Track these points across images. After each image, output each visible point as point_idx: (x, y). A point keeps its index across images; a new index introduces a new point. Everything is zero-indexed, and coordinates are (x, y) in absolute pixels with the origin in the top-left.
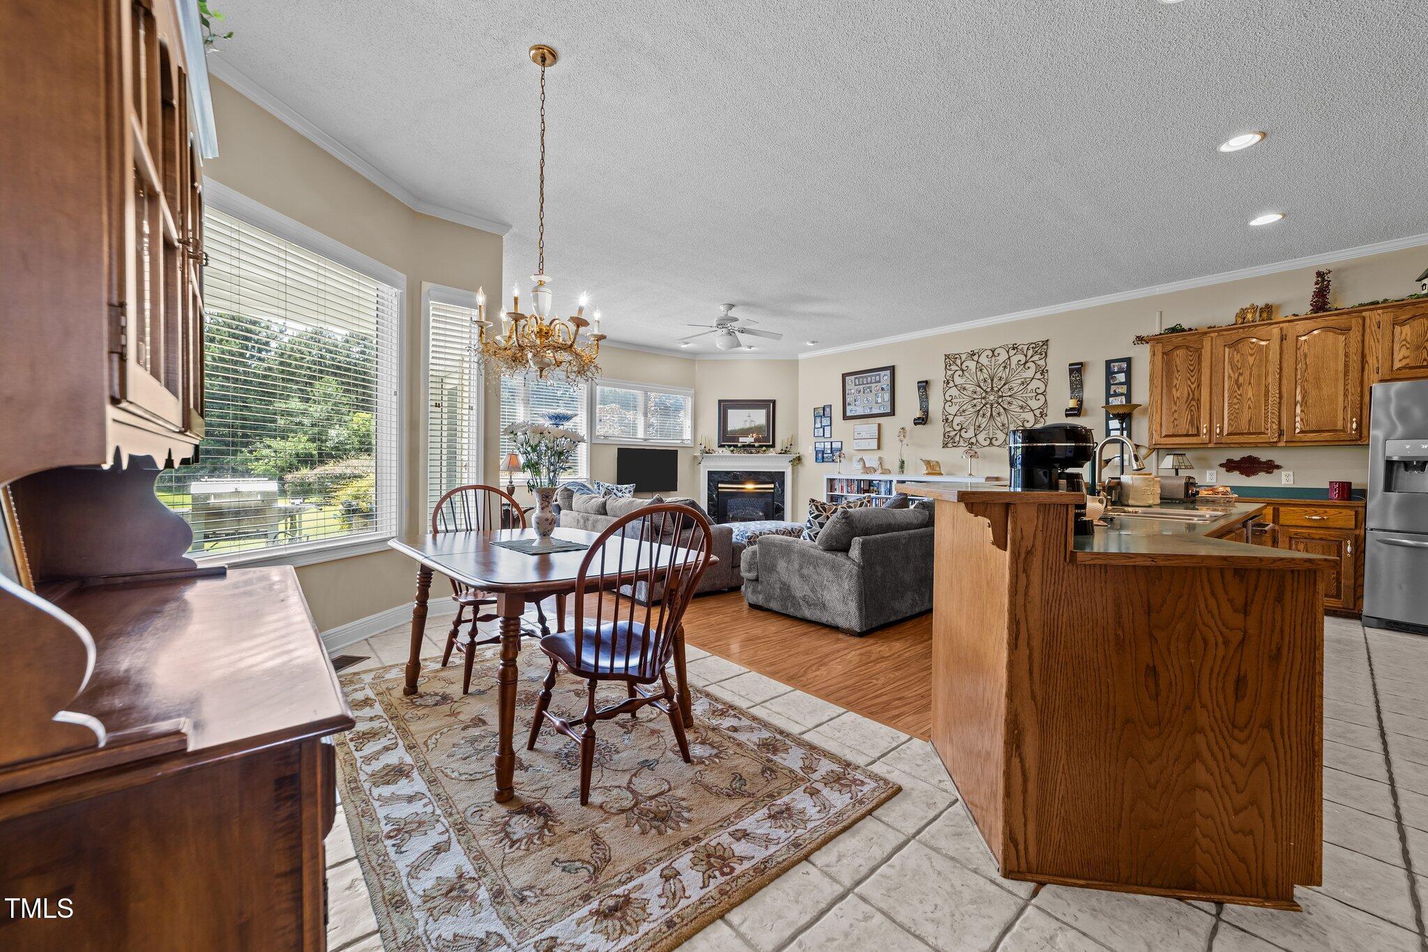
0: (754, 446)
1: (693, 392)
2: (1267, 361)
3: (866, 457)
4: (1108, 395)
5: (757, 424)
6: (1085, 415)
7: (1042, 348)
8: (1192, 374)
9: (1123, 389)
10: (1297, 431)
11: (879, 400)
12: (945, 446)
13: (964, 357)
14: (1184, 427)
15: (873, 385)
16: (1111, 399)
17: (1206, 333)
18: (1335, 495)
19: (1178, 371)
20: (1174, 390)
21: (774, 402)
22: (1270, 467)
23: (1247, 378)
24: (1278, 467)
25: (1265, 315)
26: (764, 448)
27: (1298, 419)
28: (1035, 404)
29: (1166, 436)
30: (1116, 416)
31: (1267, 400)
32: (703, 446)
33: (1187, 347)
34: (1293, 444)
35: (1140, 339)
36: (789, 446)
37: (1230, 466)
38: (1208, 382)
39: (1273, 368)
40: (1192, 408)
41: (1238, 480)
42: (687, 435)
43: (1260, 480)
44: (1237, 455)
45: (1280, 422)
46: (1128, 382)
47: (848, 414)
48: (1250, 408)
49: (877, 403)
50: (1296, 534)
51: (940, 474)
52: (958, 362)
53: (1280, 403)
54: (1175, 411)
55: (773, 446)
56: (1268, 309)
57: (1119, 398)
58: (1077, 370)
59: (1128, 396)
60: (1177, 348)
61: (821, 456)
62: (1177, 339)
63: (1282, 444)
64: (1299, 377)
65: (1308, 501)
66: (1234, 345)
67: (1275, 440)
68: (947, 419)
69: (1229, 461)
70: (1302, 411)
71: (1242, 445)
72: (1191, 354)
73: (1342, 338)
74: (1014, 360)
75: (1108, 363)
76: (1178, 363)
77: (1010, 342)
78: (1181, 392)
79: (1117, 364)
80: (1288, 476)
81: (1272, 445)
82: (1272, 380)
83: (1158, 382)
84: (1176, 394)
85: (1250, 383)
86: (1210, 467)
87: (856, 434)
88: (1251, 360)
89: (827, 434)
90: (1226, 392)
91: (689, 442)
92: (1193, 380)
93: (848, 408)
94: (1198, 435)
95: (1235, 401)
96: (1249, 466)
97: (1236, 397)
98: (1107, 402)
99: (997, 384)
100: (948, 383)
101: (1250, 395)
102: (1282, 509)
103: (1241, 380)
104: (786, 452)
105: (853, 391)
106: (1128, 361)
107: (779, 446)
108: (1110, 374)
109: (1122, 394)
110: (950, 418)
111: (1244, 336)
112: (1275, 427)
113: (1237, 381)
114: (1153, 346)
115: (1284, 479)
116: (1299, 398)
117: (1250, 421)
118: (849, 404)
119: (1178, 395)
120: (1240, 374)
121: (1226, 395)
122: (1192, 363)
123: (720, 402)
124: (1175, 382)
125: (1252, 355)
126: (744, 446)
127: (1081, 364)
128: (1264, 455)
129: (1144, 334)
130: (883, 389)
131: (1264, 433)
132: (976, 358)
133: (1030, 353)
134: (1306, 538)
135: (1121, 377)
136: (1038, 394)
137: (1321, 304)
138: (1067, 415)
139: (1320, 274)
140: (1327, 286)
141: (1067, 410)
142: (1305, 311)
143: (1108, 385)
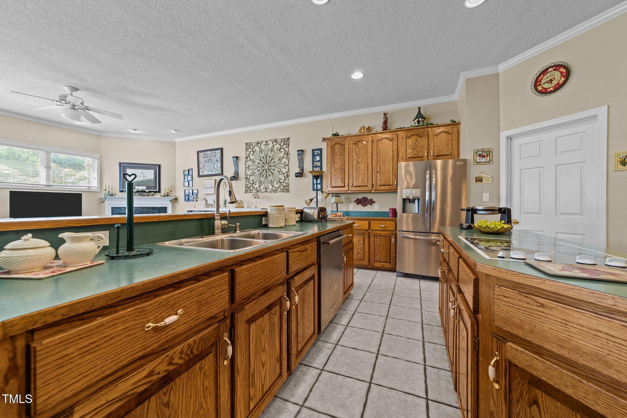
0: (145, 192)
1: (99, 156)
2: (367, 152)
3: (208, 198)
4: (313, 167)
5: (148, 178)
6: (304, 177)
7: (286, 141)
8: (342, 157)
9: (319, 164)
10: (378, 185)
11: (216, 167)
12: (246, 192)
13: (254, 144)
14: (340, 184)
15: (213, 158)
16: (314, 169)
17: (346, 137)
18: (391, 214)
19: (337, 155)
20: (335, 164)
21: (159, 166)
22: (371, 202)
23: (361, 160)
24: (374, 202)
25: (368, 131)
26: (152, 193)
27: (378, 180)
28: (284, 171)
29: (333, 187)
30: (314, 177)
31: (368, 170)
32: (107, 192)
33: (340, 144)
34: (378, 192)
35: (324, 139)
36: (169, 192)
37: (358, 202)
38: (347, 161)
39: (370, 155)
40: (342, 173)
41: (360, 208)
42: (94, 184)
43: (368, 208)
44: (360, 197)
45: (372, 181)
46: (321, 161)
47: (201, 174)
48: (362, 174)
49: (214, 168)
50: (376, 234)
51: (243, 207)
52: (251, 147)
53: (372, 172)
54: (336, 175)
55: (159, 191)
56: (369, 129)
57: (317, 168)
58: (301, 152)
59: (321, 167)
60: (336, 144)
61: (187, 198)
62: (336, 140)
63: (373, 191)
64: (378, 160)
65: (381, 218)
66: (356, 143)
67: (371, 189)
68: (247, 178)
69: (358, 199)
70: (379, 176)
71: (360, 192)
72: (341, 147)
73: (391, 143)
74: (276, 147)
75: (313, 150)
76: (337, 151)
77: (274, 138)
78: (338, 166)
79: (316, 151)
80: (377, 206)
81: (370, 192)
82: (369, 160)
83: (329, 160)
84: (336, 167)
85: (362, 162)
86: (351, 203)
87: (204, 185)
88: (362, 151)
89: (191, 185)
90: (354, 166)
91: (96, 188)
92: (342, 159)
93: (201, 171)
94: (344, 187)
95: (357, 170)
96: (364, 202)
97: (357, 168)
98: (313, 169)
99: (269, 159)
100: (247, 158)
101: (362, 168)
102: (372, 222)
103: (359, 161)
104: (168, 195)
105: (203, 161)
106: (321, 150)
107: (163, 192)
108: (314, 156)
109: (318, 166)
110: (248, 177)
111: (359, 139)
112: (371, 183)
113: (358, 161)
114: (327, 142)
115: (375, 208)
116: (378, 170)
117: (362, 180)
118: (201, 168)
119: (337, 167)
120: (359, 158)
121: (354, 168)
122: (341, 151)
123: (120, 164)
124: (336, 160)
125: (362, 149)
126: (138, 191)
127: (302, 151)
128: (369, 196)
129: (325, 137)
130: (217, 160)
131: (367, 186)
132: (259, 145)
133: (282, 144)
134: (379, 236)
135: (318, 158)
136: (286, 165)
137: (385, 127)
138: (296, 176)
139: (385, 114)
140: (387, 120)
141: (296, 174)
142: (380, 129)
143: (313, 162)
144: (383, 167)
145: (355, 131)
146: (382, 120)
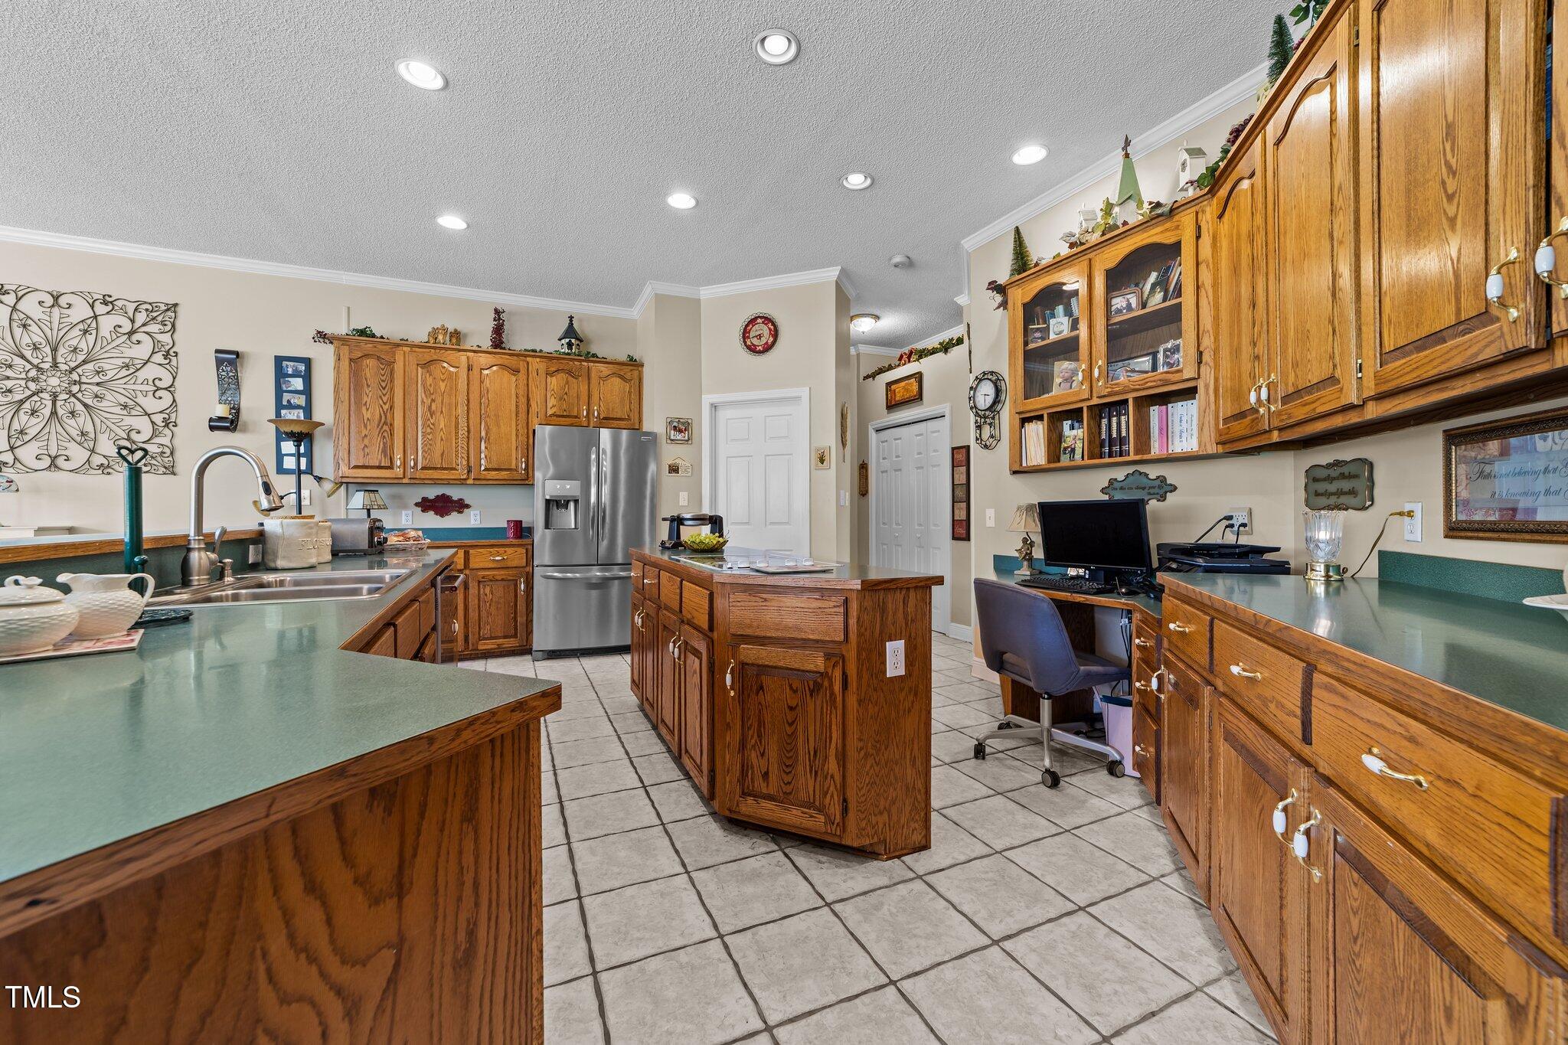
2: (456, 390)
4: (279, 406)
6: (244, 431)
8: (384, 392)
9: (301, 400)
10: (483, 468)
14: (375, 458)
16: (283, 412)
17: (398, 345)
18: (511, 533)
19: (368, 386)
20: (364, 408)
22: (461, 506)
23: (439, 405)
24: (468, 506)
25: (454, 341)
27: (483, 456)
29: (356, 467)
30: (291, 436)
31: (457, 433)
33: (379, 358)
34: (481, 482)
35: (321, 337)
37: (426, 505)
38: (401, 404)
39: (462, 398)
40: (385, 434)
41: (432, 520)
43: (453, 521)
44: (432, 493)
45: (468, 457)
46: (308, 391)
48: (442, 440)
50: (483, 578)
53: (468, 438)
54: (366, 436)
56: (456, 335)
57: (296, 412)
58: (229, 361)
59: (308, 409)
60: (366, 356)
62: (366, 345)
63: (470, 481)
64: (483, 412)
65: (493, 541)
66: (426, 365)
67: (465, 477)
69: (425, 499)
70: (486, 448)
71: (436, 482)
72: (382, 367)
73: (513, 380)
74: (107, 323)
75: (279, 360)
76: (368, 375)
78: (371, 413)
79: (291, 364)
80: (475, 515)
81: (462, 482)
82: (461, 410)
83: (344, 395)
84: (367, 415)
85: (442, 412)
86: (405, 507)
88: (442, 385)
90: (419, 419)
92: (385, 399)
94: (391, 467)
95: (429, 430)
96: (442, 505)
97: (429, 426)
98: (278, 414)
101: (442, 425)
102: (471, 551)
103: (434, 407)
106: (308, 362)
108: (280, 375)
109: (298, 407)
111: (435, 357)
112: (465, 463)
113: (430, 407)
114: (337, 350)
115: (470, 520)
116: (483, 434)
117: (442, 455)
119: (369, 416)
120: (433, 400)
121: (420, 423)
122: (383, 378)
124: (365, 399)
125: (443, 381)
127: (237, 354)
128: (455, 493)
129: (326, 331)
131: (455, 469)
134: (491, 581)
135: (298, 384)
136: (158, 389)
137: (498, 341)
138: (212, 428)
139: (497, 312)
140: (503, 325)
141: (211, 420)
142: (487, 344)
143: (279, 392)
144: (494, 429)
145: (419, 334)
146: (492, 324)
